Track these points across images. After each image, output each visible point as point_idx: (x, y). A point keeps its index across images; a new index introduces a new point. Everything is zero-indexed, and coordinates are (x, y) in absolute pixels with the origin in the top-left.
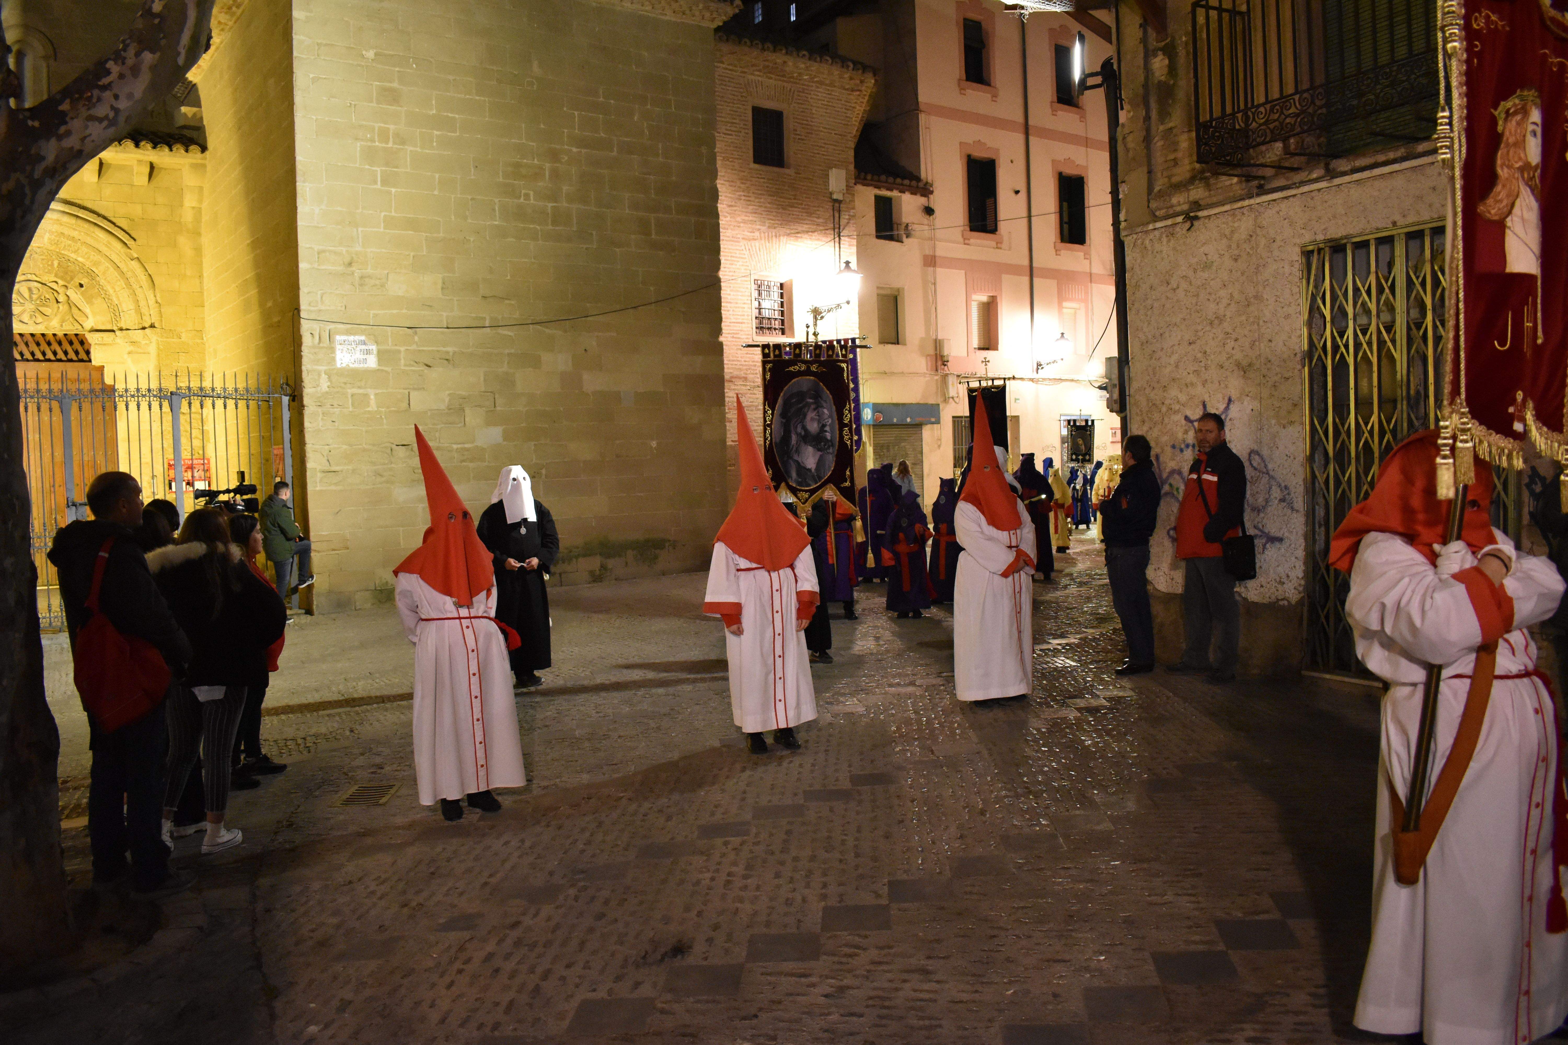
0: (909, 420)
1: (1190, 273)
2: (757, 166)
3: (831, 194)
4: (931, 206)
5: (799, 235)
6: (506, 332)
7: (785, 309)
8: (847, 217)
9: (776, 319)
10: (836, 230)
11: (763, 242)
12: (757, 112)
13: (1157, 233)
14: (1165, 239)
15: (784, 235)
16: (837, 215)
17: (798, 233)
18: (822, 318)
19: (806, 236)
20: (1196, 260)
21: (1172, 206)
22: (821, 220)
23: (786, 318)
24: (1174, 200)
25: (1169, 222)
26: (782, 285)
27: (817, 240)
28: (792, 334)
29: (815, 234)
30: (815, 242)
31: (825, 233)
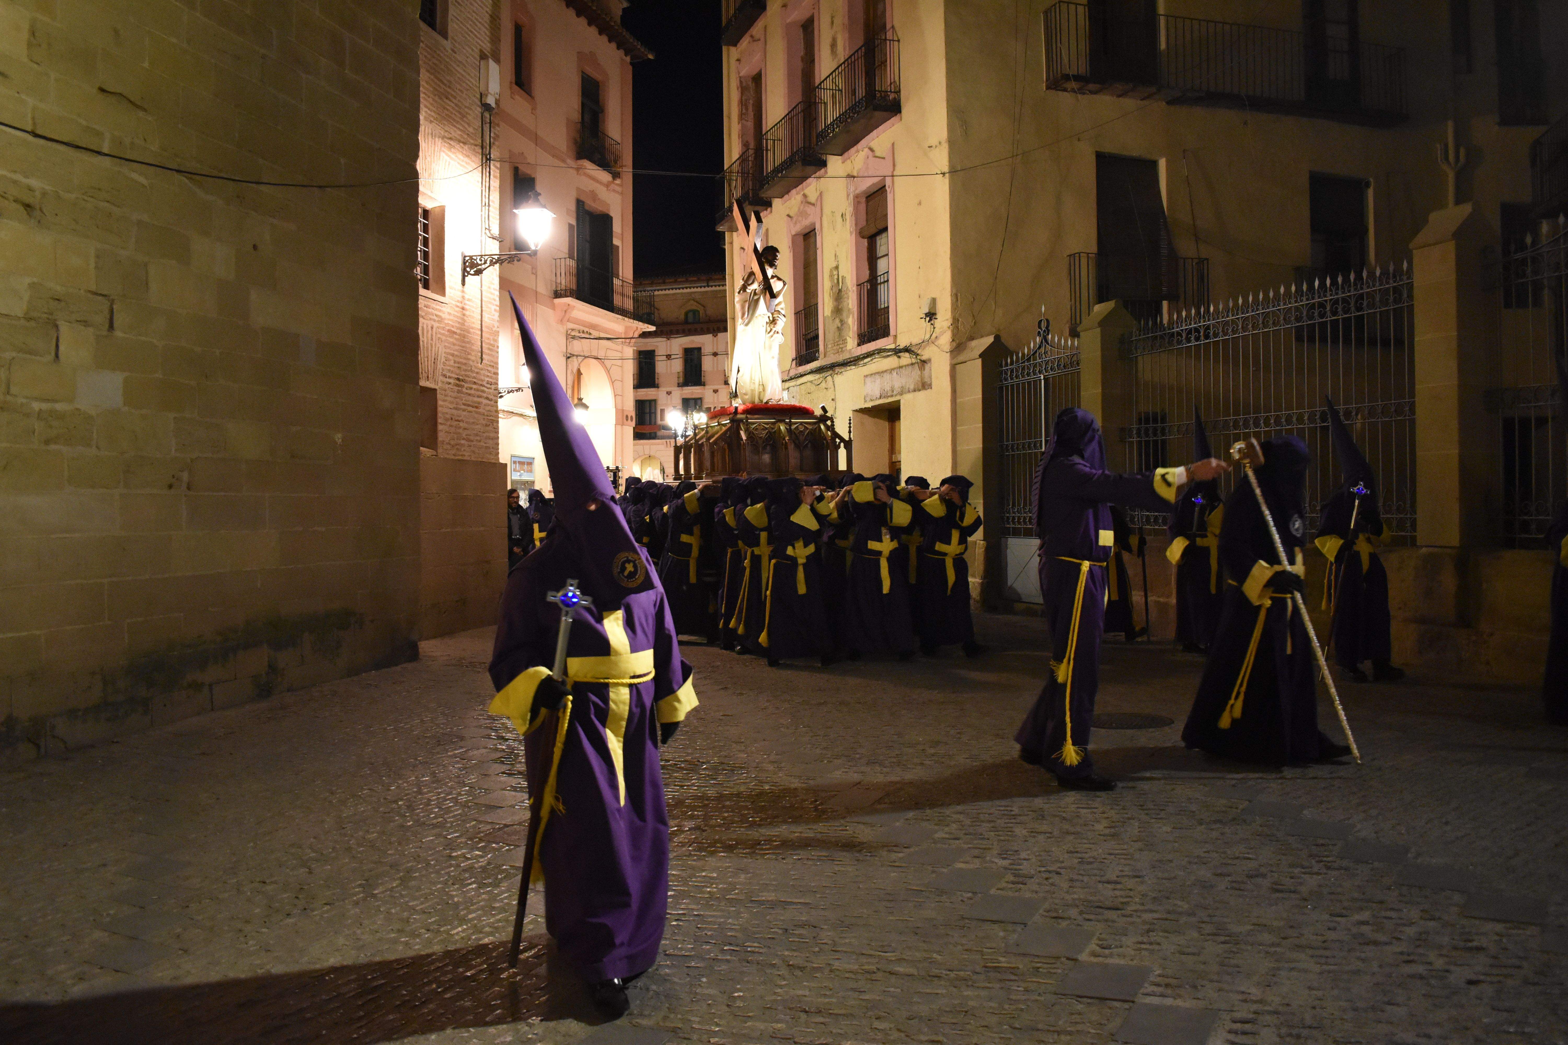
3: (483, 95)
5: (452, 142)
6: (135, 176)
8: (493, 135)
10: (485, 150)
15: (439, 137)
17: (451, 139)
19: (457, 146)
22: (471, 130)
23: (431, 264)
26: (426, 213)
27: (468, 156)
28: (442, 291)
29: (466, 147)
30: (466, 159)
31: (474, 150)
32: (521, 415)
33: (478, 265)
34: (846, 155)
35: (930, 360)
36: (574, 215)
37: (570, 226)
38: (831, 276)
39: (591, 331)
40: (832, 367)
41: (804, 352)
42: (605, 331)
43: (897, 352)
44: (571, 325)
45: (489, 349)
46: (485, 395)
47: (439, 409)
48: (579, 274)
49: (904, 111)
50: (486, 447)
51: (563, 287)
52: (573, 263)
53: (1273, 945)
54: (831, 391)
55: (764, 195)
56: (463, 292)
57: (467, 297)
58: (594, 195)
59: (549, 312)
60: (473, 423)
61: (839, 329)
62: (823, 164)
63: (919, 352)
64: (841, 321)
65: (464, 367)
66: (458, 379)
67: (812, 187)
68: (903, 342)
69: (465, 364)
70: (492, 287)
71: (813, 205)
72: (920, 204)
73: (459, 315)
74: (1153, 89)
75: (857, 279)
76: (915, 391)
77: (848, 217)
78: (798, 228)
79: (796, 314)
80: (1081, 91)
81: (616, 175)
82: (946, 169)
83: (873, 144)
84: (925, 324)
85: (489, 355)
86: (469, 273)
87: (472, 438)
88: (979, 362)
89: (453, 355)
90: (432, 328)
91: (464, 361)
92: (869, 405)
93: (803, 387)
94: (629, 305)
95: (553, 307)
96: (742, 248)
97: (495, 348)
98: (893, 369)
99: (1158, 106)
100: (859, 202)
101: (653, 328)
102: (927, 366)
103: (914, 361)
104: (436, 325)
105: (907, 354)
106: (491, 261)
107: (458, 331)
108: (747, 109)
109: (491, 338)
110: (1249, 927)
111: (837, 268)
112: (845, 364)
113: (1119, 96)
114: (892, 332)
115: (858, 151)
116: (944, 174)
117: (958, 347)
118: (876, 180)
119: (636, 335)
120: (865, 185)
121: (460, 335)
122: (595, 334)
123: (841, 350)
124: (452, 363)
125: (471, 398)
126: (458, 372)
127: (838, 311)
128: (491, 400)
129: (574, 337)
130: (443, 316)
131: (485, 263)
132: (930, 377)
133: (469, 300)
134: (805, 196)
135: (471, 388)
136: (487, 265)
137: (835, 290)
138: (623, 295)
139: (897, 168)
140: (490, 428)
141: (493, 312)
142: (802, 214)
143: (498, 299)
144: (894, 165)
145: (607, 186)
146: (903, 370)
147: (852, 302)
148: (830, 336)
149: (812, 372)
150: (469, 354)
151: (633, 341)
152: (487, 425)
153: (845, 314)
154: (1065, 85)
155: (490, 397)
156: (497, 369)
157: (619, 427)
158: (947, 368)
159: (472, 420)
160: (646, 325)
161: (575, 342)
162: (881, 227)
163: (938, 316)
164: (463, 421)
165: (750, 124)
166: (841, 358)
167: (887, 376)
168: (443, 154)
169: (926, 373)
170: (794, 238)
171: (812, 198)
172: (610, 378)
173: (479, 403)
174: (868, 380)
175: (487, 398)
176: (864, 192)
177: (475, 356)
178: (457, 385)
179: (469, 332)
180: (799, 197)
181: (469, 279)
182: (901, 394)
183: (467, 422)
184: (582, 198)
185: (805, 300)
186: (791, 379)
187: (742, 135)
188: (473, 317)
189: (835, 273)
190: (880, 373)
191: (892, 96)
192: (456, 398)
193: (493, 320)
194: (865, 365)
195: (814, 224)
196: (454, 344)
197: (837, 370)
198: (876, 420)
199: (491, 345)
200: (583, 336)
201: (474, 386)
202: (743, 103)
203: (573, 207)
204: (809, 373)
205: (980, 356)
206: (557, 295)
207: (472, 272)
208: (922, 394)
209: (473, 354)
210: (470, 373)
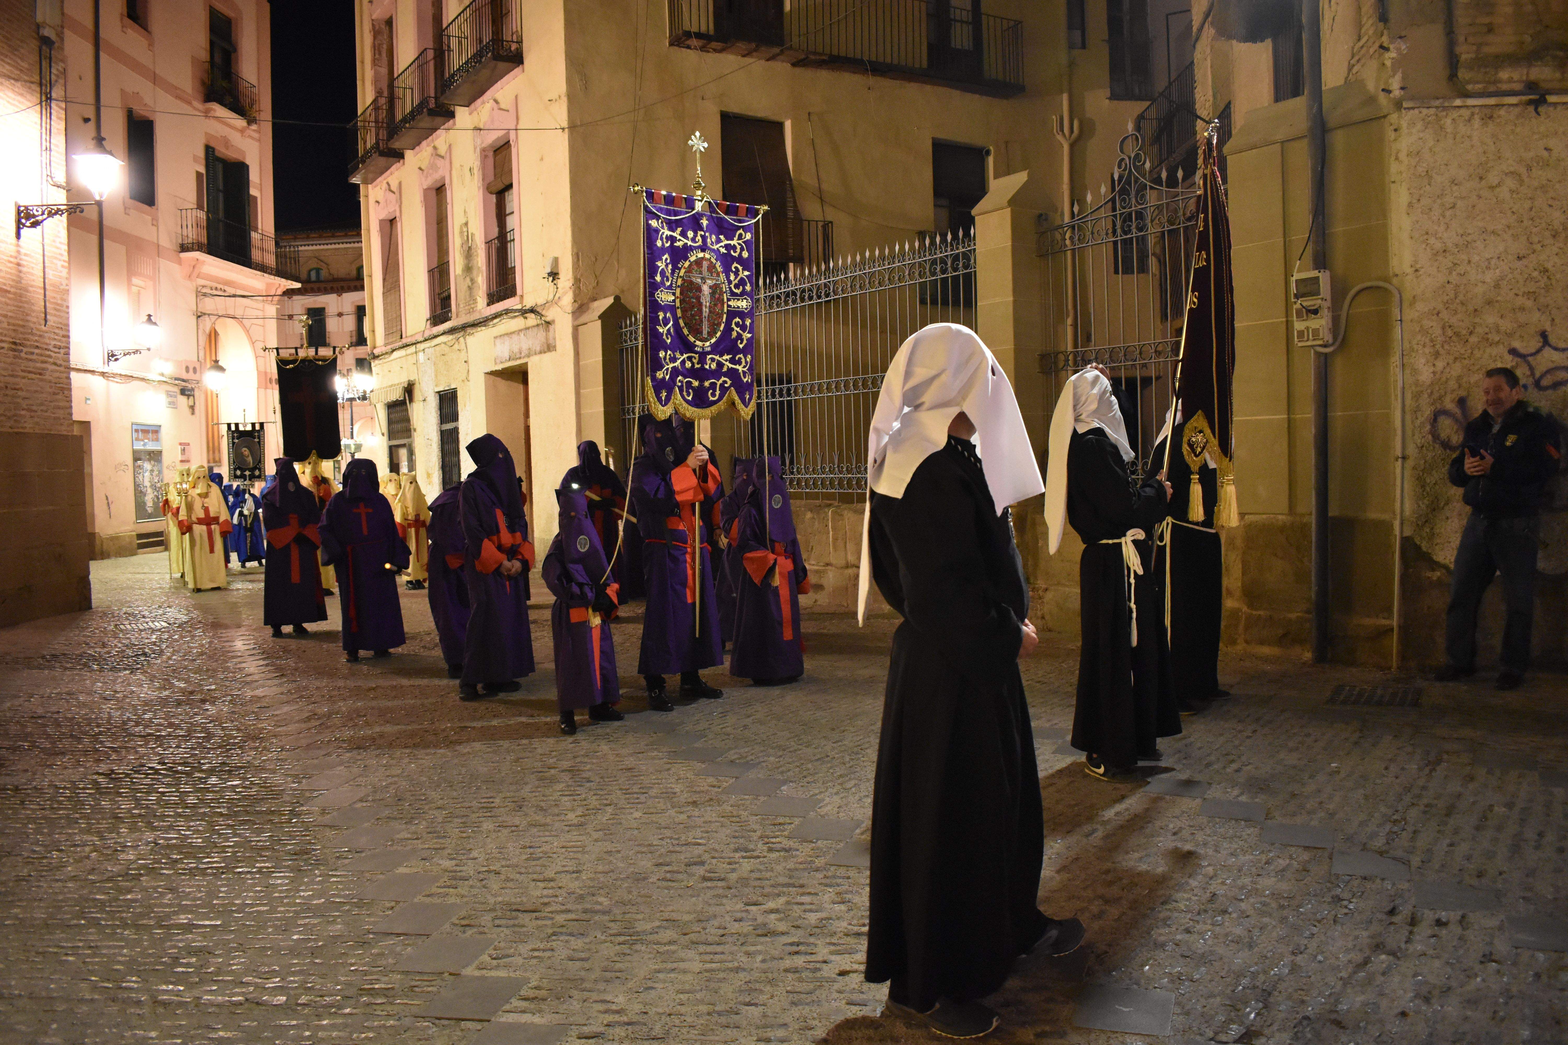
1: (1523, 170)
13: (1466, 113)
14: (1477, 122)
20: (1531, 154)
21: (1500, 81)
24: (1504, 75)
25: (1492, 101)
29: (18, 84)
30: (19, 98)
31: (30, 88)
32: (143, 379)
33: (34, 216)
34: (473, 106)
35: (554, 321)
36: (203, 162)
37: (199, 175)
38: (461, 232)
39: (226, 288)
40: (464, 328)
41: (439, 312)
42: (244, 288)
43: (524, 312)
44: (201, 282)
45: (55, 309)
46: (51, 360)
48: (211, 225)
49: (526, 62)
50: (55, 418)
51: (190, 241)
52: (202, 215)
53: (670, 943)
54: (463, 353)
55: (396, 145)
56: (18, 246)
57: (23, 251)
58: (226, 142)
59: (175, 267)
60: (36, 391)
61: (470, 288)
62: (451, 115)
63: (543, 313)
64: (472, 280)
65: (21, 329)
66: (15, 343)
67: (441, 139)
68: (529, 303)
69: (23, 326)
70: (58, 240)
71: (443, 157)
72: (542, 159)
73: (13, 271)
74: (776, 50)
75: (486, 237)
76: (540, 353)
77: (476, 171)
78: (428, 182)
79: (429, 271)
80: (703, 49)
81: (251, 121)
82: (565, 124)
83: (498, 96)
84: (549, 284)
85: (55, 315)
86: (24, 225)
87: (34, 408)
88: (599, 322)
91: (21, 323)
92: (499, 367)
93: (437, 348)
94: (270, 260)
95: (180, 262)
96: (378, 202)
97: (64, 309)
98: (521, 330)
99: (782, 67)
100: (486, 156)
101: (298, 285)
102: (551, 327)
103: (539, 322)
105: (533, 315)
106: (50, 212)
107: (13, 290)
108: (380, 54)
109: (58, 297)
110: (657, 923)
111: (466, 224)
112: (475, 325)
113: (744, 56)
114: (519, 292)
115: (483, 103)
116: (563, 129)
117: (580, 308)
118: (501, 133)
119: (279, 292)
120: (491, 138)
121: (15, 294)
122: (230, 291)
123: (471, 311)
125: (31, 364)
126: (13, 335)
127: (468, 269)
128: (60, 366)
129: (205, 295)
131: (43, 214)
132: (555, 339)
133: (26, 255)
134: (435, 148)
135: (32, 353)
136: (45, 216)
137: (466, 248)
138: (262, 249)
139: (521, 122)
140: (59, 397)
141: (60, 268)
142: (433, 167)
143: (66, 254)
144: (517, 118)
145: (242, 131)
146: (530, 332)
147: (481, 260)
148: (461, 295)
149: (444, 333)
150: (27, 315)
151: (276, 298)
152: (54, 394)
153: (475, 272)
154: (688, 42)
155: (59, 362)
156: (68, 331)
157: (262, 391)
158: (569, 330)
159: (33, 388)
160: (290, 282)
161: (207, 300)
162: (507, 183)
163: (560, 276)
165: (384, 71)
166: (471, 318)
167: (515, 337)
169: (551, 334)
170: (426, 191)
171: (442, 150)
172: (250, 338)
173: (43, 369)
174: (498, 341)
175: (55, 364)
176: (491, 146)
177: (35, 318)
178: (14, 350)
179: (27, 291)
180: (430, 150)
181: (24, 232)
182: (528, 356)
183: (28, 391)
184: (212, 144)
185: (439, 257)
186: (426, 340)
187: (376, 80)
188: (32, 274)
189: (465, 229)
190: (509, 334)
191: (514, 47)
192: (11, 364)
193: (61, 277)
194: (494, 325)
195: (443, 178)
196: (8, 305)
197: (469, 330)
198: (509, 382)
199: (58, 304)
200: (215, 292)
201: (36, 351)
202: (376, 49)
203: (201, 154)
204: (443, 334)
205: (600, 317)
206: (184, 248)
207: (28, 224)
208: (547, 356)
209: (33, 314)
210: (30, 336)
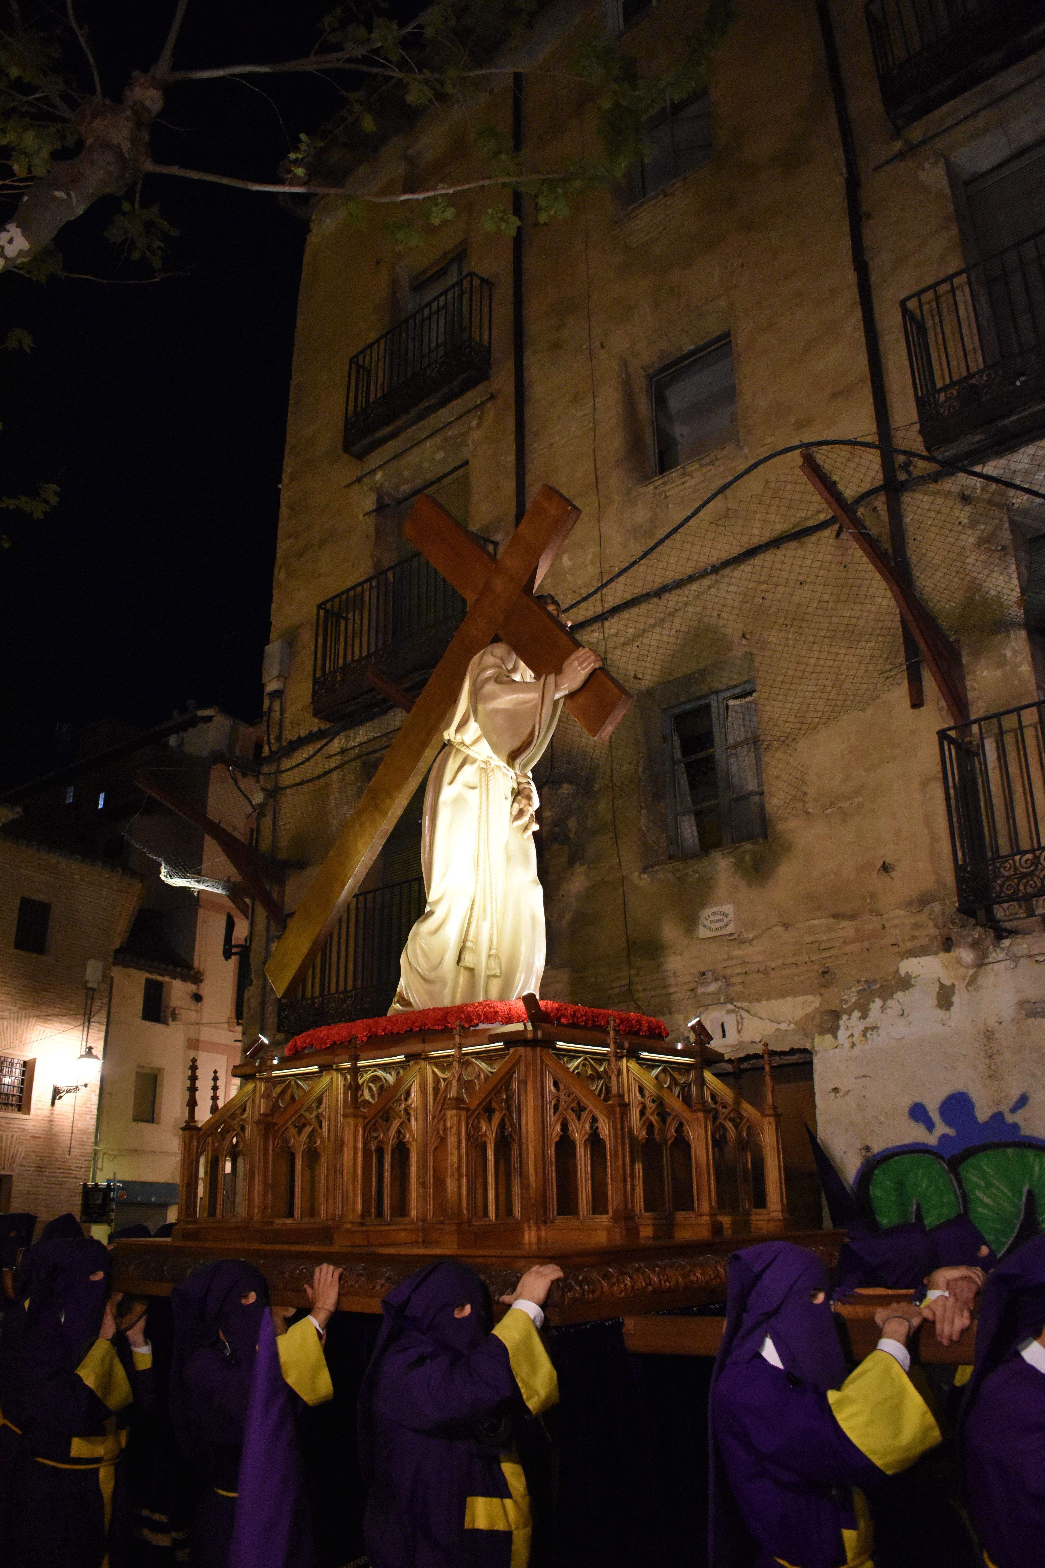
0: (153, 1199)
2: (16, 951)
3: (87, 982)
4: (201, 993)
5: (49, 1018)
7: (24, 1086)
8: (99, 1004)
9: (14, 1096)
10: (87, 1016)
11: (11, 1021)
12: (26, 903)
16: (89, 1002)
18: (60, 1097)
19: (56, 1019)
22: (73, 1006)
23: (24, 1095)
26: (25, 1063)
27: (68, 1023)
28: (28, 1111)
47: (14, 1187)
89: (34, 1152)
90: (12, 1136)
104: (16, 1134)
124: (34, 1157)
130: (26, 1127)
164: (42, 1194)
168: (36, 1027)
